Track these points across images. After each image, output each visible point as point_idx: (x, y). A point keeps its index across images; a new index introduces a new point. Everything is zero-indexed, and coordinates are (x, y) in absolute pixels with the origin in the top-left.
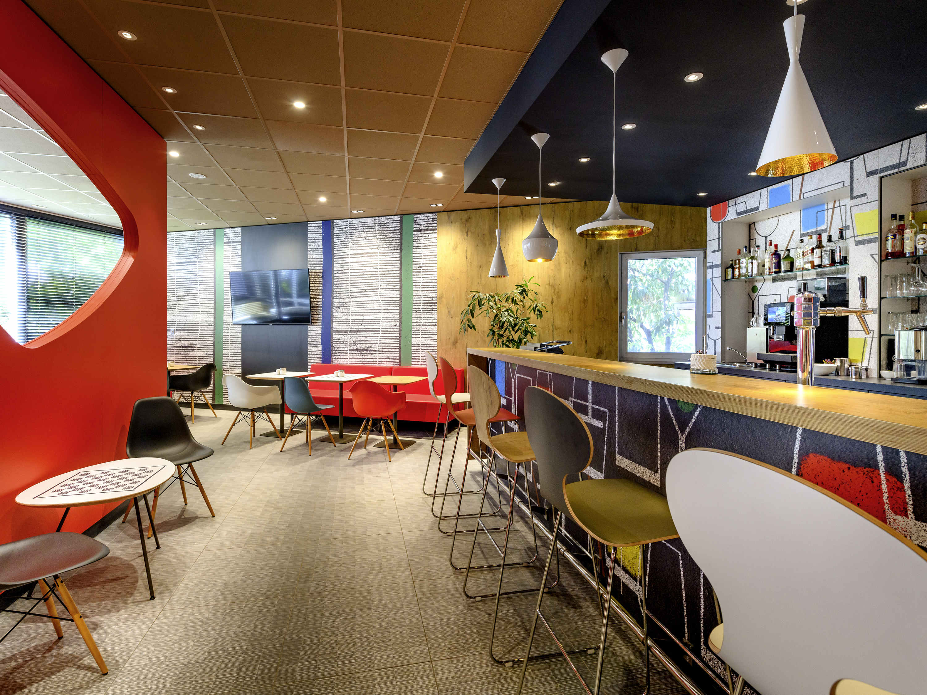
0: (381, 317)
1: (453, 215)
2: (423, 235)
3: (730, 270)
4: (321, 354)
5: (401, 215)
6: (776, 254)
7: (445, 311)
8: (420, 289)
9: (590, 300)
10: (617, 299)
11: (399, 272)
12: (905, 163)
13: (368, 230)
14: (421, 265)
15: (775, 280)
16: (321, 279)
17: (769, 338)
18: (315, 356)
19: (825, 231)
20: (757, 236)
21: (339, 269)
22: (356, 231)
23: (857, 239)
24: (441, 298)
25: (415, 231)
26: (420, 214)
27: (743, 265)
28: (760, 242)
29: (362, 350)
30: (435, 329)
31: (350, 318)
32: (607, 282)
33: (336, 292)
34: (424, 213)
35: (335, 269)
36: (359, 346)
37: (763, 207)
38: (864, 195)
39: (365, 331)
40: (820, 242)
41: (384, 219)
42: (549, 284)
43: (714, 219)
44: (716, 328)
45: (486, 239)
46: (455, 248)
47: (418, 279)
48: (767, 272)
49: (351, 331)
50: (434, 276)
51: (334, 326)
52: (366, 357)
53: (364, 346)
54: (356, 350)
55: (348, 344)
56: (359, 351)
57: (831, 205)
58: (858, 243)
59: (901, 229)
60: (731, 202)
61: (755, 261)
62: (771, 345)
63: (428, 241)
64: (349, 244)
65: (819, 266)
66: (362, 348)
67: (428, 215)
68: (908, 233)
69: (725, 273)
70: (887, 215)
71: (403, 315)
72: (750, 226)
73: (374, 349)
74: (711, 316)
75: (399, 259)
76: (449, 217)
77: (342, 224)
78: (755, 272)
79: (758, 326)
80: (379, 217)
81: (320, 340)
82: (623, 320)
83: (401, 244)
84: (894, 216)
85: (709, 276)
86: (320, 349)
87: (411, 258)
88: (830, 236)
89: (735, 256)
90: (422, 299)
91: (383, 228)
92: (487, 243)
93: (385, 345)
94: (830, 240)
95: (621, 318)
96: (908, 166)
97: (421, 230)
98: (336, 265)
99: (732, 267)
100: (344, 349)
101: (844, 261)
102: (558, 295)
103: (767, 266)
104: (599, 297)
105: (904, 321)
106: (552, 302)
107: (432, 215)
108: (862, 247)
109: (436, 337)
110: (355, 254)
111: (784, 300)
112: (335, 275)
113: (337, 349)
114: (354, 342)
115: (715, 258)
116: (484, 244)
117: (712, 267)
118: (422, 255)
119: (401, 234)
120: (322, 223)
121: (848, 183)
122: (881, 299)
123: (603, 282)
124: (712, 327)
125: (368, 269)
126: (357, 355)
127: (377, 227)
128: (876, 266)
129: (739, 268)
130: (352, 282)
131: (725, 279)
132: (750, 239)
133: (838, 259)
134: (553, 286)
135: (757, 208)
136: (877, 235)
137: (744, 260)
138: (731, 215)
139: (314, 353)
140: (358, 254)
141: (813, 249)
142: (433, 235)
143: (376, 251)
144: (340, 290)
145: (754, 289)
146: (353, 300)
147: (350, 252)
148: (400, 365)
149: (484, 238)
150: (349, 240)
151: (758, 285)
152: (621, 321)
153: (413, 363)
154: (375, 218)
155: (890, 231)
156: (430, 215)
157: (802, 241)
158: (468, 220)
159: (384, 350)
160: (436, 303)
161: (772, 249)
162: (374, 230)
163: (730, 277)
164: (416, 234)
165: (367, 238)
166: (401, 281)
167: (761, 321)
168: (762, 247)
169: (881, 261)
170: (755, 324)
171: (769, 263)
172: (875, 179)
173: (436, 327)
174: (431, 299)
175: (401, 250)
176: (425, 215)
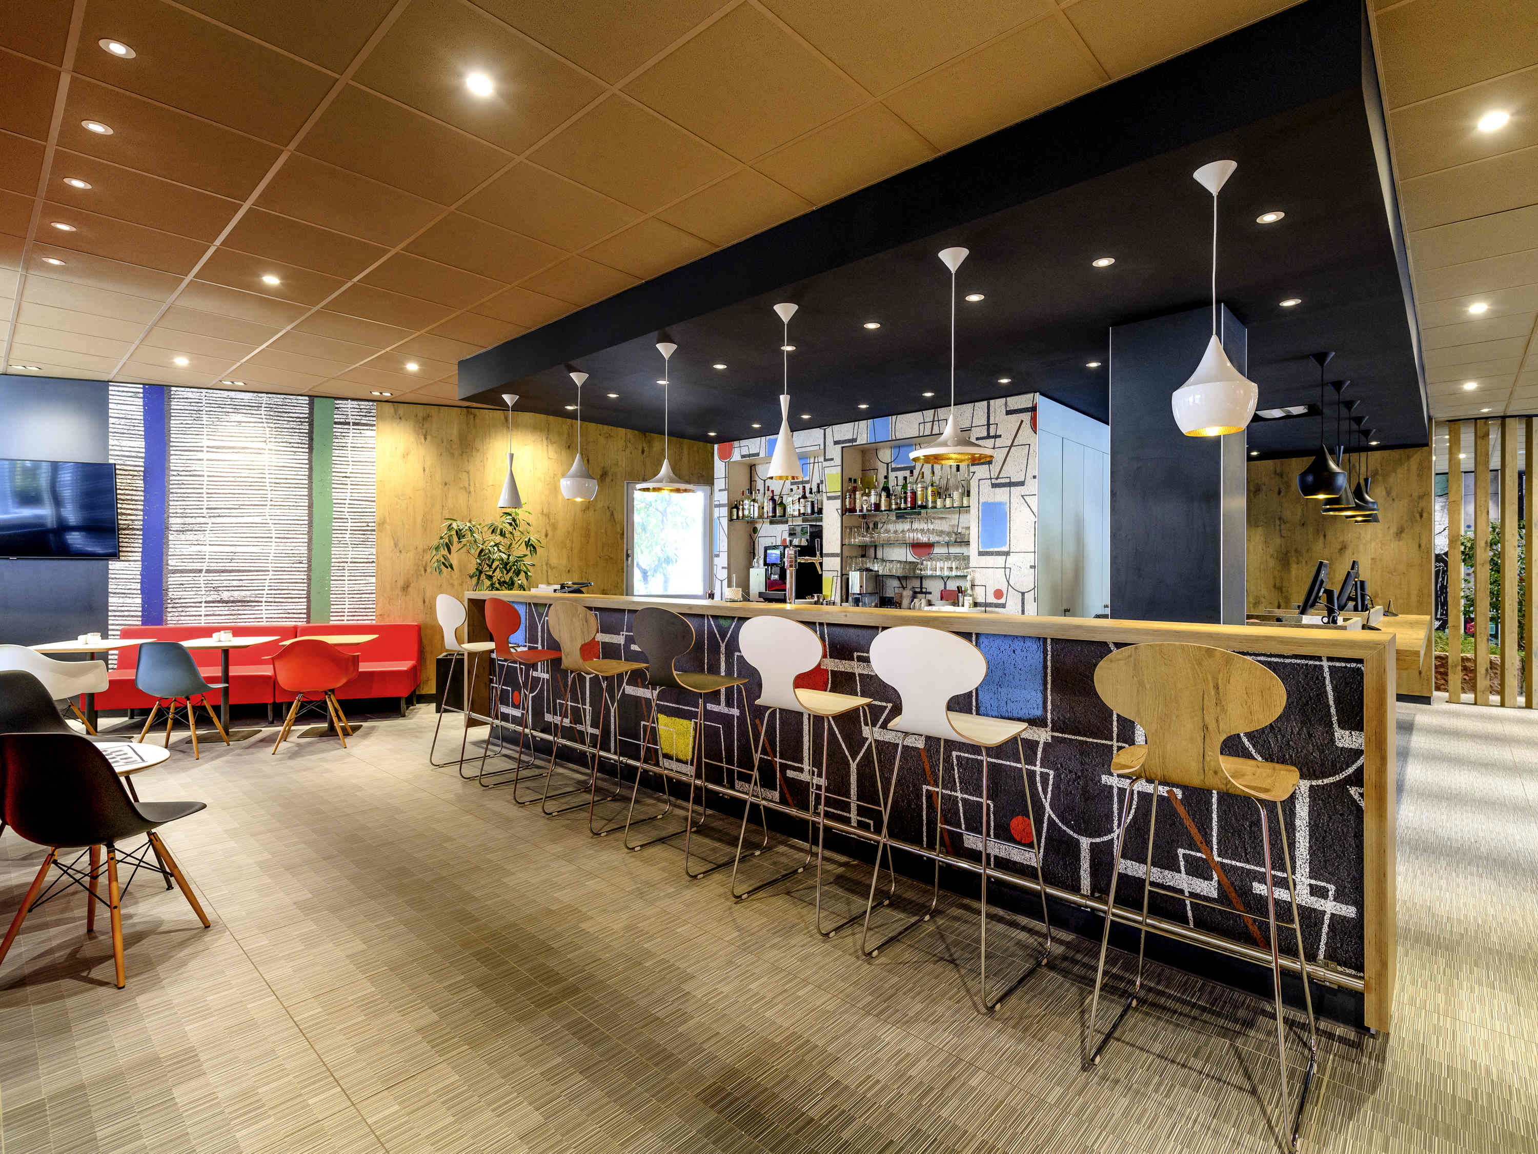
0: (273, 548)
1: (402, 409)
2: (351, 431)
3: (735, 510)
4: (140, 609)
5: (312, 398)
6: (772, 499)
7: (389, 543)
8: (347, 510)
9: (592, 534)
10: (623, 534)
11: (307, 482)
12: (855, 440)
13: (244, 411)
14: (348, 475)
15: (771, 523)
16: (140, 483)
17: (768, 578)
18: (126, 613)
19: (807, 482)
20: (757, 479)
21: (181, 469)
22: (220, 410)
23: (829, 495)
24: (382, 524)
25: (336, 423)
26: (347, 399)
27: (746, 507)
28: (760, 485)
29: (233, 602)
30: (372, 568)
31: (207, 549)
32: (612, 514)
33: (175, 505)
34: (353, 399)
35: (172, 468)
36: (225, 596)
37: (762, 455)
38: (832, 459)
39: (239, 571)
40: (805, 492)
41: (278, 399)
42: (542, 513)
43: (722, 458)
44: (723, 568)
45: (454, 447)
46: (406, 455)
47: (342, 495)
48: (766, 516)
49: (208, 571)
50: (372, 491)
51: (170, 562)
52: (240, 612)
53: (237, 595)
54: (219, 602)
55: (203, 592)
56: (227, 602)
57: (812, 461)
58: (829, 498)
59: (854, 490)
60: (736, 444)
61: (756, 505)
62: (770, 584)
63: (361, 440)
64: (205, 430)
65: (804, 514)
66: (232, 599)
67: (360, 403)
68: (858, 495)
69: (731, 513)
70: (846, 478)
71: (314, 546)
72: (751, 467)
73: (257, 599)
74: (718, 556)
75: (307, 462)
76: (396, 411)
77: (190, 395)
78: (756, 515)
79: (758, 567)
80: (267, 393)
81: (139, 586)
82: (630, 559)
83: (311, 440)
84: (850, 479)
85: (716, 515)
86: (139, 601)
87: (328, 463)
88: (811, 489)
89: (740, 497)
90: (349, 524)
91: (276, 413)
92: (456, 453)
93: (279, 592)
94: (811, 493)
95: (628, 556)
96: (858, 443)
97: (348, 424)
98: (175, 461)
99: (737, 507)
100: (192, 600)
101: (820, 511)
102: (554, 527)
103: (765, 510)
104: (603, 531)
105: (856, 564)
106: (546, 535)
107: (367, 403)
108: (831, 501)
109: (373, 580)
110: (218, 448)
111: (779, 543)
112: (171, 478)
113: (177, 601)
114: (216, 589)
115: (722, 497)
116: (452, 455)
117: (719, 506)
118: (350, 459)
119: (311, 424)
120: (144, 388)
121: (822, 447)
122: (842, 545)
123: (608, 514)
124: (719, 568)
125: (246, 473)
126: (224, 610)
127: (263, 409)
128: (840, 518)
129: (743, 509)
130: (210, 491)
131: (731, 520)
132: (752, 481)
133: (816, 509)
134: (548, 516)
135: (758, 454)
136: (839, 494)
137: (746, 502)
138: (736, 456)
139: (123, 609)
140: (224, 447)
141: (799, 499)
142: (369, 433)
143: (263, 445)
144: (184, 503)
145: (755, 530)
146: (214, 520)
147: (206, 443)
148: (308, 622)
149: (451, 446)
150: (205, 422)
151: (758, 526)
152: (627, 560)
153: (332, 618)
154: (260, 395)
155: (848, 491)
156: (363, 403)
157: (792, 490)
158: (426, 418)
159: (277, 600)
160: (374, 530)
161: (769, 494)
162: (259, 412)
163: (735, 517)
164: (338, 429)
165: (243, 424)
166: (310, 496)
167: (762, 562)
168: (762, 491)
169: (843, 515)
170: (756, 565)
171: (768, 507)
172: (839, 447)
173: (374, 564)
174: (365, 524)
175: (311, 448)
176: (356, 402)
